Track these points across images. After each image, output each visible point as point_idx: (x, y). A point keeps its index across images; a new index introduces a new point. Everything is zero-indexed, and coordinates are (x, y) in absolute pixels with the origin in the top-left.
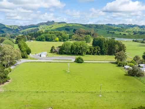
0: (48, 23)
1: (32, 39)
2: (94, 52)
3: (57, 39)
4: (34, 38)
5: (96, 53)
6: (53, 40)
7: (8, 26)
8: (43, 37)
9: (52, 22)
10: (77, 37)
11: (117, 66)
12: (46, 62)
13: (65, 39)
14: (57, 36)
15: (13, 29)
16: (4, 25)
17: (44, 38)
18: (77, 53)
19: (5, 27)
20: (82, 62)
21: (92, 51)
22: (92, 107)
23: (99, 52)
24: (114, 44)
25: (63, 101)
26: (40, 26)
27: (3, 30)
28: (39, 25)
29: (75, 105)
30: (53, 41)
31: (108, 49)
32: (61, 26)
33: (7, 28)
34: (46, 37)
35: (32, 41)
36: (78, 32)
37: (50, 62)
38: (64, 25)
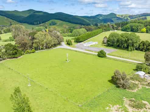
1: (118, 29)
3: (144, 29)
4: (120, 28)
6: (138, 30)
7: (119, 15)
14: (146, 26)
17: (129, 28)
30: (138, 32)
33: (117, 17)
34: (132, 27)
35: (116, 31)
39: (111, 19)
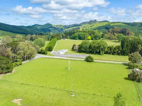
0: (91, 22)
2: (114, 51)
4: (68, 37)
5: (116, 53)
6: (85, 38)
7: (54, 25)
8: (76, 36)
9: (94, 21)
10: (109, 36)
11: (127, 68)
12: (58, 59)
13: (97, 38)
14: (90, 34)
15: (58, 29)
16: (51, 25)
18: (95, 52)
19: (52, 27)
20: (91, 61)
21: (112, 50)
22: (56, 104)
23: (119, 52)
24: (138, 44)
25: (35, 94)
26: (83, 25)
27: (50, 29)
28: (81, 24)
29: (42, 100)
31: (129, 49)
32: (101, 25)
33: (53, 27)
34: (79, 35)
35: (66, 39)
36: (112, 31)
37: (62, 59)
38: (105, 24)
39: (48, 28)
